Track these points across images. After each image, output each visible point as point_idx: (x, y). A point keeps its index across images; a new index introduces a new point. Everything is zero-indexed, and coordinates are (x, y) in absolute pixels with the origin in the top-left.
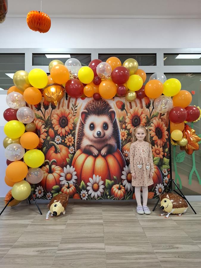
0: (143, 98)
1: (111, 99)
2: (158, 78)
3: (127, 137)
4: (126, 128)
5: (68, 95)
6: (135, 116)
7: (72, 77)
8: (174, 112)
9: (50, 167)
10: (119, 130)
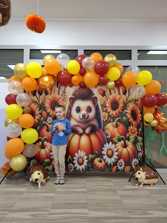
0: (120, 86)
1: (94, 87)
2: (133, 70)
3: (108, 119)
4: (106, 111)
5: (59, 84)
6: (114, 101)
7: (62, 69)
8: (146, 98)
9: (43, 143)
10: (101, 113)
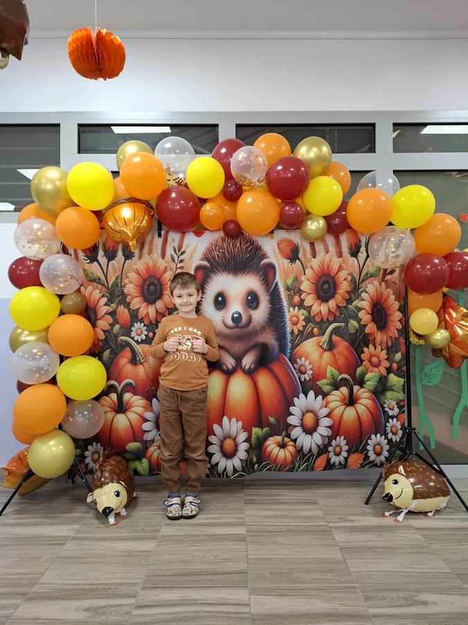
0: (342, 232)
1: (266, 235)
2: (380, 185)
3: (304, 327)
4: (301, 305)
5: (163, 225)
6: (323, 276)
7: (173, 183)
8: (418, 266)
9: (120, 397)
10: (286, 310)
